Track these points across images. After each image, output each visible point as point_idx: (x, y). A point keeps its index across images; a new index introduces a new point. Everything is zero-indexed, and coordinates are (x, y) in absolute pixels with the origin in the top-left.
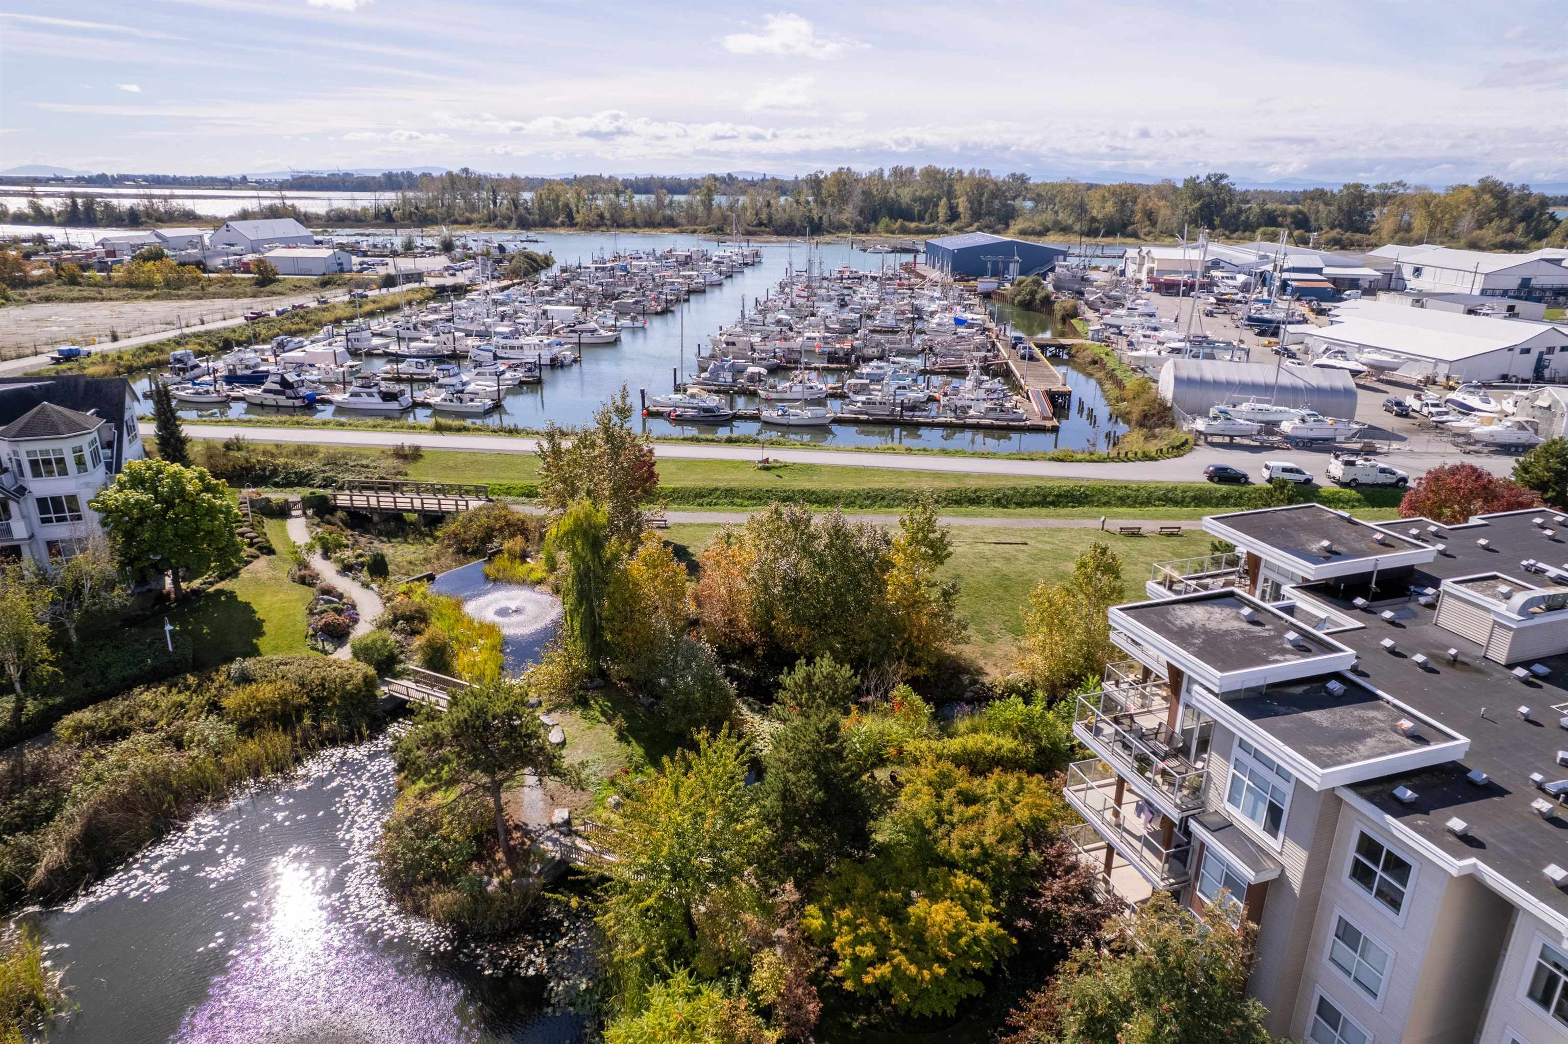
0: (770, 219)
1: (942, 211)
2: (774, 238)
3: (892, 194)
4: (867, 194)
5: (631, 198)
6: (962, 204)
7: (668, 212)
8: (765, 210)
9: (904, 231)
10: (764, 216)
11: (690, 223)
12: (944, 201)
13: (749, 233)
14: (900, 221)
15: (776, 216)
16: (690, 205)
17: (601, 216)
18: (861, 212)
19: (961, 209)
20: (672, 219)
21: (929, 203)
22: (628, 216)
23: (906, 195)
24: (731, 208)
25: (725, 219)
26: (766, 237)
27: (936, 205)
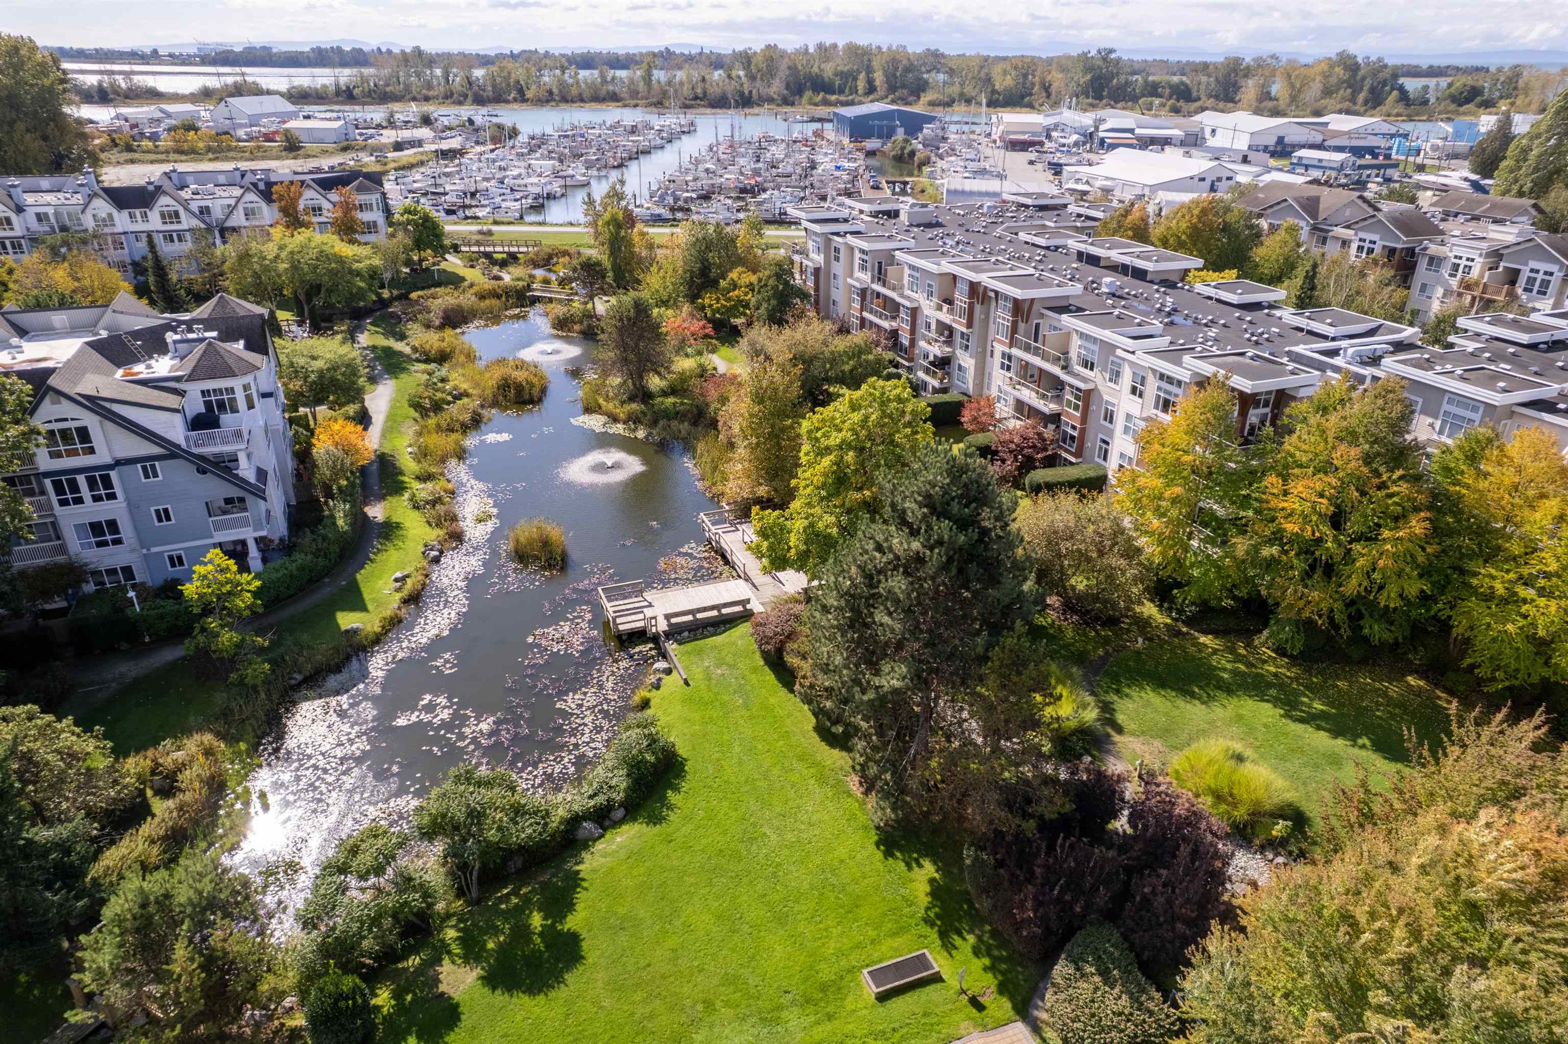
0: (705, 93)
1: (861, 85)
2: (708, 111)
3: (815, 69)
4: (792, 68)
5: (577, 74)
6: (879, 78)
7: (611, 88)
8: (700, 85)
9: (826, 103)
10: (699, 91)
11: (632, 98)
12: (862, 76)
13: (687, 107)
14: (822, 94)
15: (710, 90)
16: (632, 81)
17: (550, 92)
18: (788, 86)
19: (877, 83)
20: (615, 94)
21: (848, 78)
22: (574, 91)
23: (828, 70)
24: (669, 83)
25: (664, 93)
26: (703, 110)
27: (855, 79)
